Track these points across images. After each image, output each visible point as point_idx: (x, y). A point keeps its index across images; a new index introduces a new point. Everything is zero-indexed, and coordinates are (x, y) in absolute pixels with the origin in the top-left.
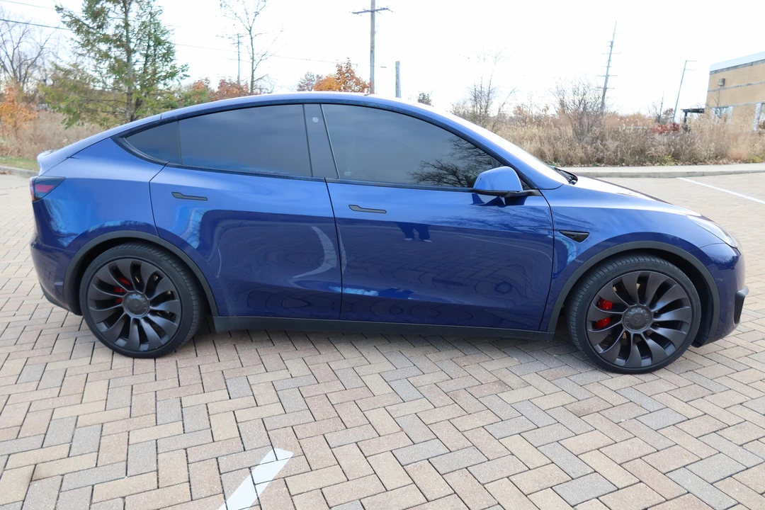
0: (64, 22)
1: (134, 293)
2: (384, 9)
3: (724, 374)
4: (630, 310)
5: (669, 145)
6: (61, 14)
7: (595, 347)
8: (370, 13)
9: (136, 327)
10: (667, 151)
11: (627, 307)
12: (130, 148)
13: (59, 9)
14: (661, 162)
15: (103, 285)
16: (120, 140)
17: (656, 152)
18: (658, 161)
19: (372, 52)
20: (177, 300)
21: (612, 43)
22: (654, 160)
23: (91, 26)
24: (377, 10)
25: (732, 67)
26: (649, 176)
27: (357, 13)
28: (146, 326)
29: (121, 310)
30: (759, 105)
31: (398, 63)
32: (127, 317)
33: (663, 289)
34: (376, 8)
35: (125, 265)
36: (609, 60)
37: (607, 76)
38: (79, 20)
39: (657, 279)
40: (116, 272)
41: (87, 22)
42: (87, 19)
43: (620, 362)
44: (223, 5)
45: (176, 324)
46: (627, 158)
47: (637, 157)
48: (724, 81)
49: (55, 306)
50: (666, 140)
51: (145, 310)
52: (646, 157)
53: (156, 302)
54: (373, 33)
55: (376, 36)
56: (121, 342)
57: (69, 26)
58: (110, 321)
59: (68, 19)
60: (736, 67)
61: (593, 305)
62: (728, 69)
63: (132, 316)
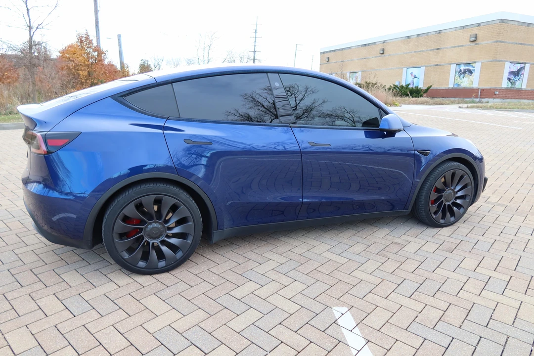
1: (154, 222)
4: (446, 192)
12: (131, 106)
15: (126, 219)
19: (97, 26)
21: (256, 30)
25: (332, 51)
29: (141, 238)
30: (348, 74)
31: (119, 36)
32: (147, 243)
35: (148, 201)
36: (255, 42)
40: (140, 207)
48: (328, 58)
51: (162, 235)
54: (96, 12)
55: (99, 14)
56: (142, 264)
60: (334, 51)
62: (330, 51)
63: (151, 242)
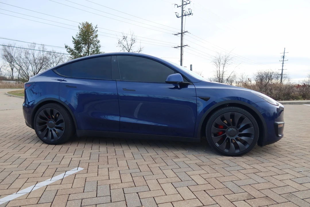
0: (67, 51)
1: (51, 120)
2: (186, 46)
3: (273, 158)
4: (229, 129)
5: (301, 92)
6: (67, 49)
7: (215, 144)
8: (180, 47)
9: (50, 133)
10: (299, 94)
11: (227, 128)
12: (56, 72)
13: (66, 47)
14: (297, 98)
15: (41, 117)
16: (54, 70)
17: (294, 95)
18: (296, 99)
20: (64, 123)
21: (284, 56)
22: (294, 98)
23: (76, 52)
24: (183, 46)
26: (290, 103)
27: (176, 48)
28: (54, 132)
29: (46, 126)
31: (191, 66)
32: (48, 129)
33: (241, 120)
34: (183, 45)
35: (48, 110)
36: (283, 63)
37: (283, 70)
38: (72, 50)
39: (238, 116)
40: (46, 113)
41: (75, 51)
42: (75, 50)
43: (226, 151)
44: (120, 43)
45: (63, 132)
46: (282, 97)
47: (286, 97)
49: (29, 127)
50: (299, 90)
51: (53, 127)
52: (290, 97)
53: (57, 124)
56: (45, 138)
57: (69, 52)
58: (42, 130)
59: (69, 50)
61: (213, 126)
63: (50, 129)
